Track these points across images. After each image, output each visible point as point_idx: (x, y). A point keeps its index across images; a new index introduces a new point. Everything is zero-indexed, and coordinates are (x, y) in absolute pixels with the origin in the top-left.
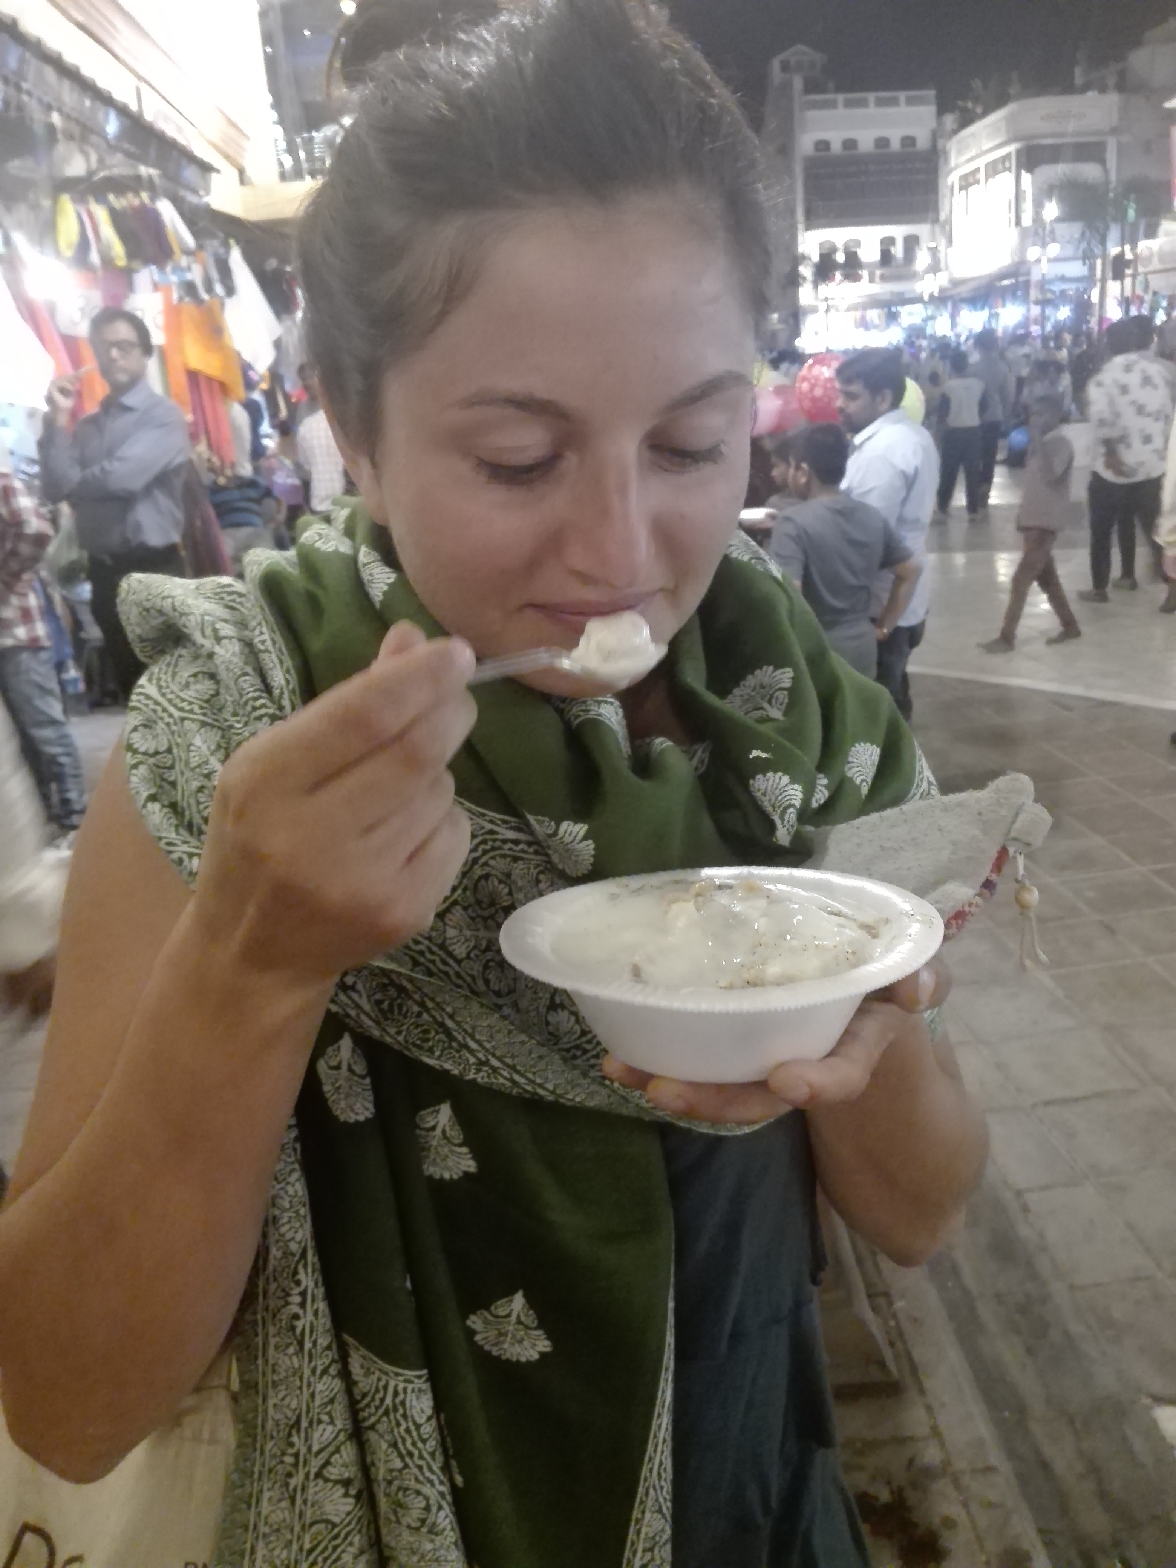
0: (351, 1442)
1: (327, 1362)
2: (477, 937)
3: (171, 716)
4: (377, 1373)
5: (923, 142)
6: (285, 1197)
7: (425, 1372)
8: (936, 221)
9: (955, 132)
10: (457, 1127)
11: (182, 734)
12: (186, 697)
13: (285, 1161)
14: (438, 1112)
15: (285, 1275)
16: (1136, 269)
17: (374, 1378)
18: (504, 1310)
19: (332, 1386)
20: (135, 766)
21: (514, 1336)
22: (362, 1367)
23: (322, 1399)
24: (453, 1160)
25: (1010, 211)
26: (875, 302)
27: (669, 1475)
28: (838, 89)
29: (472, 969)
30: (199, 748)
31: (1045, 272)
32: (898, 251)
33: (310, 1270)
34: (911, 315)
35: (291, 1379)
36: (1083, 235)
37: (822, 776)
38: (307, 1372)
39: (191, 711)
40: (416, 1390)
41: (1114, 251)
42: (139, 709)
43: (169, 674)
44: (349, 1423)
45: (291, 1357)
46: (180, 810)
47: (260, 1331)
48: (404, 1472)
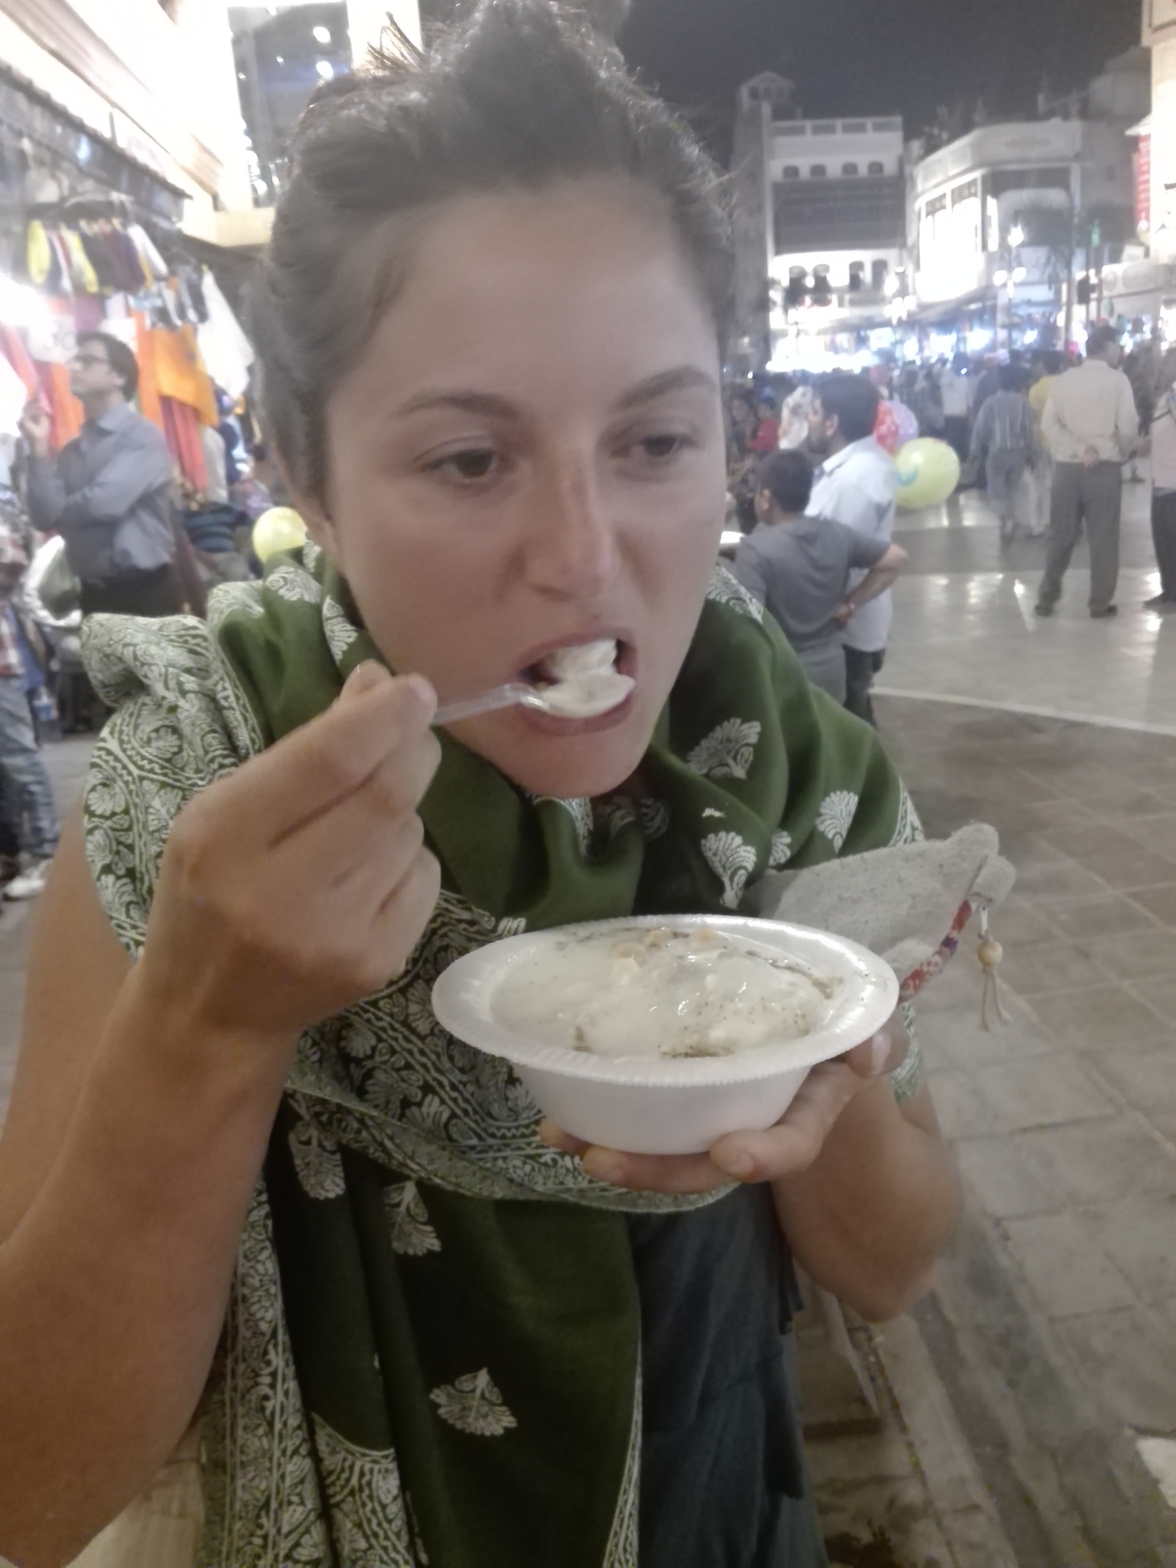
0: (320, 1521)
1: (298, 1442)
3: (130, 773)
4: (343, 1453)
5: (890, 168)
6: (256, 1275)
7: (392, 1451)
8: (903, 245)
9: (922, 158)
10: (421, 1205)
11: (140, 794)
12: (147, 755)
13: (256, 1239)
14: (403, 1188)
15: (255, 1355)
16: (1101, 293)
17: (340, 1457)
18: (467, 1386)
19: (302, 1466)
20: (91, 832)
21: (478, 1412)
22: (328, 1445)
23: (292, 1479)
24: (418, 1237)
25: (976, 237)
26: (844, 327)
27: (634, 1549)
28: (806, 116)
29: (436, 1045)
30: (158, 811)
31: (1011, 296)
32: (867, 275)
33: (280, 1349)
34: (881, 338)
35: (261, 1460)
36: (1048, 259)
37: (785, 833)
38: (277, 1454)
39: (152, 770)
40: (383, 1470)
41: (1079, 275)
42: (100, 766)
43: (132, 727)
44: (318, 1501)
45: (260, 1438)
46: (138, 875)
47: (228, 1411)
48: (369, 1553)
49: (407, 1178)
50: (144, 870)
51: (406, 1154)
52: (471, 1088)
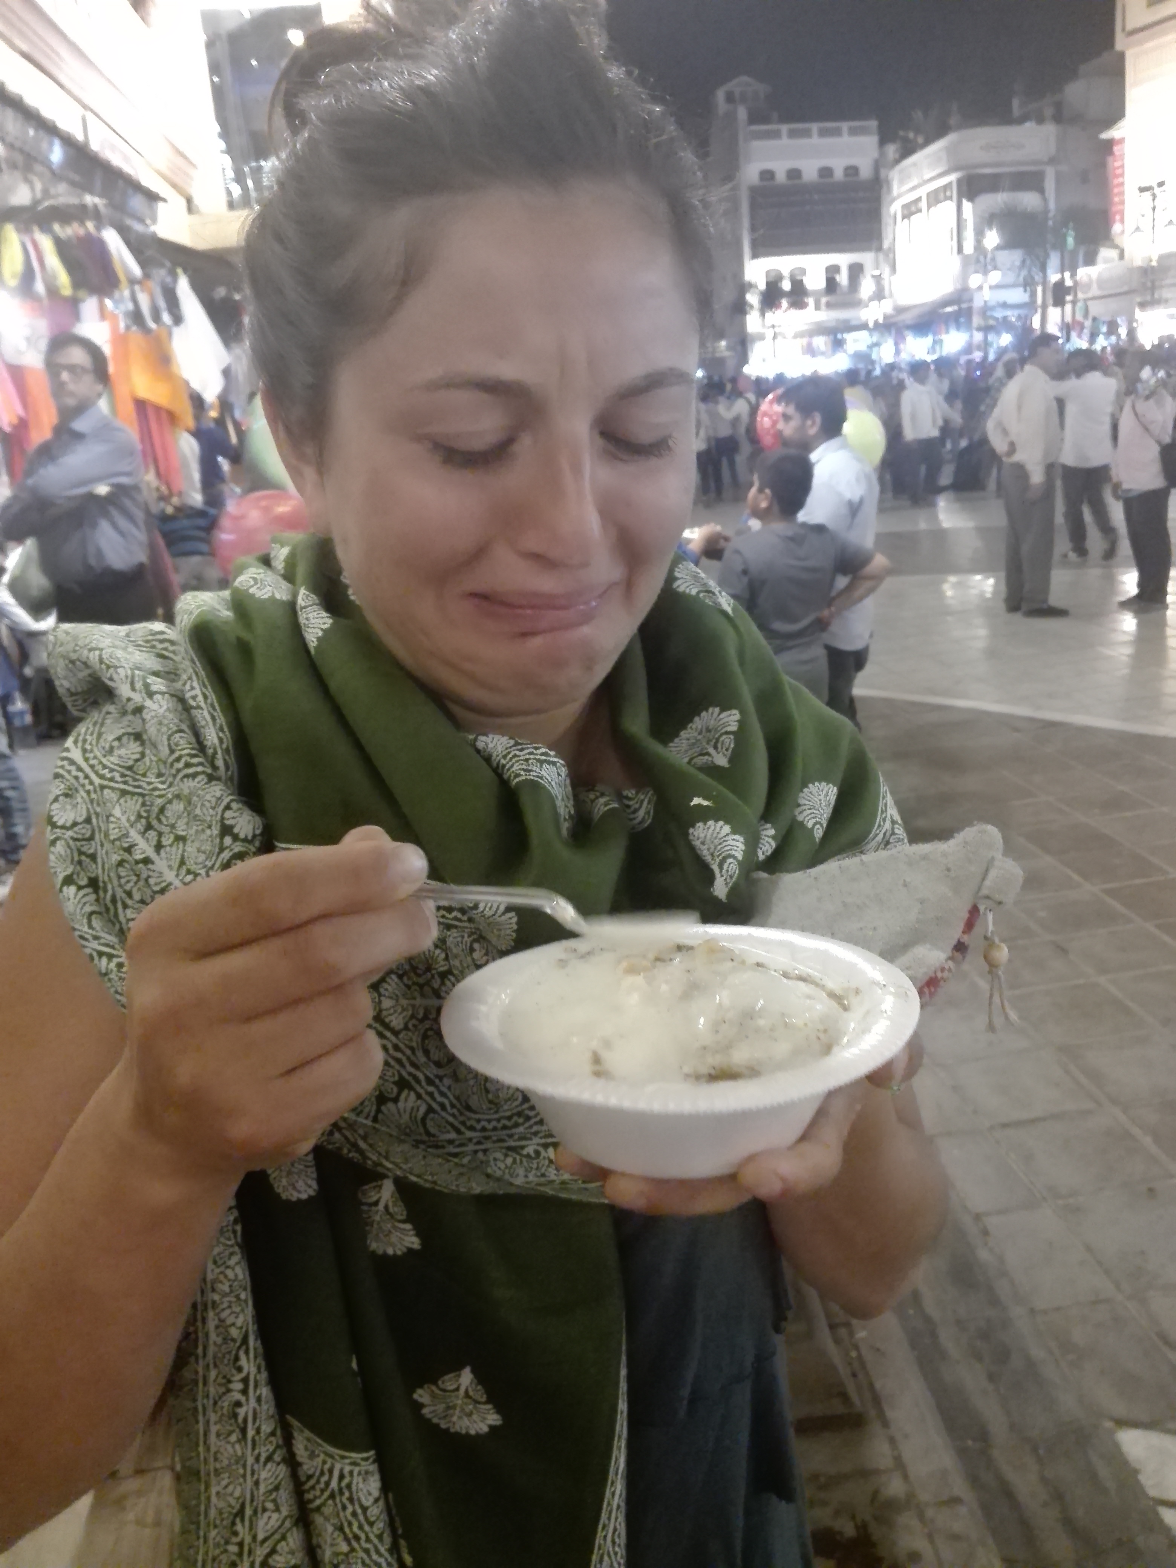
0: (297, 1528)
1: (271, 1448)
2: (413, 1006)
3: (91, 783)
4: (322, 1456)
5: (866, 172)
6: (225, 1281)
7: (372, 1453)
8: (879, 249)
9: (897, 161)
10: (400, 1203)
11: (101, 803)
12: (108, 764)
13: (225, 1245)
14: (380, 1187)
15: (226, 1362)
16: (1076, 295)
17: (319, 1460)
18: (451, 1385)
19: (277, 1473)
20: (54, 842)
21: (462, 1410)
22: (306, 1449)
23: (266, 1486)
24: (397, 1236)
25: (952, 240)
26: (821, 330)
27: (622, 1540)
28: (783, 120)
29: (411, 1040)
30: (119, 819)
31: (987, 299)
32: (843, 279)
33: (252, 1355)
34: (857, 342)
35: (234, 1467)
36: (1024, 262)
37: (769, 826)
38: (250, 1460)
39: (112, 779)
40: (363, 1472)
41: (1054, 278)
42: (62, 776)
43: (95, 736)
44: (295, 1507)
45: (233, 1445)
46: (101, 884)
47: (201, 1418)
48: (350, 1556)
49: (383, 1176)
50: (106, 879)
51: (380, 1154)
52: (447, 1082)
